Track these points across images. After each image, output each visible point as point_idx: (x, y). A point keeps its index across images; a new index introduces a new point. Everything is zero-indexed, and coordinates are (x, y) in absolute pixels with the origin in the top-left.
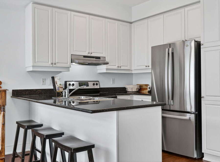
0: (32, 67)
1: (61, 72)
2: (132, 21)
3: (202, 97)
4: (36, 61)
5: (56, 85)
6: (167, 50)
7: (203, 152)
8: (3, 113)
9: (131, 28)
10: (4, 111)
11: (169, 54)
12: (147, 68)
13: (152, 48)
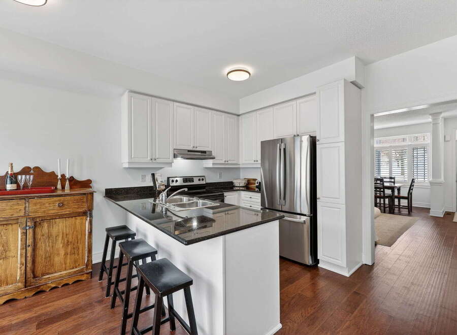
0: (127, 164)
1: (161, 168)
2: (240, 113)
3: (318, 198)
4: (133, 156)
5: (156, 182)
6: (278, 145)
7: (318, 258)
8: (90, 219)
9: (238, 121)
10: (91, 216)
11: (280, 150)
12: (256, 162)
13: (262, 143)
